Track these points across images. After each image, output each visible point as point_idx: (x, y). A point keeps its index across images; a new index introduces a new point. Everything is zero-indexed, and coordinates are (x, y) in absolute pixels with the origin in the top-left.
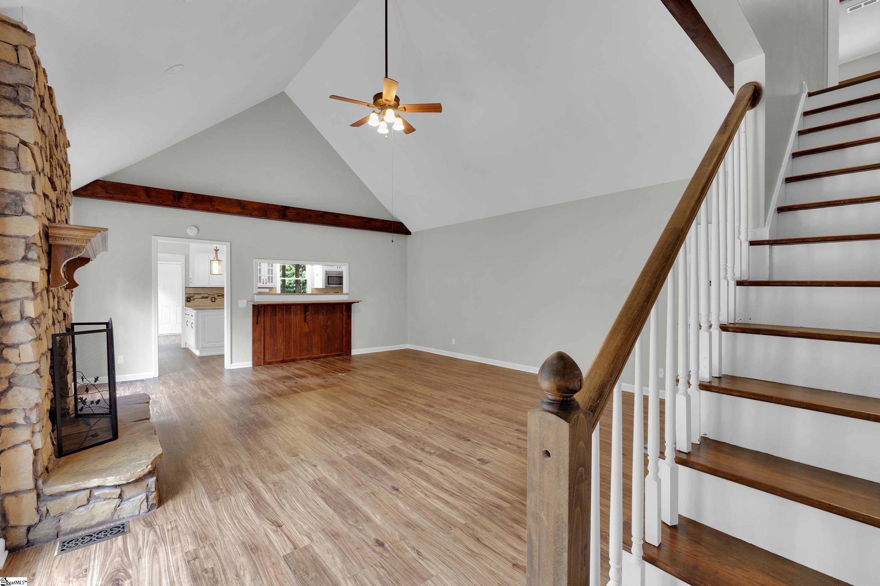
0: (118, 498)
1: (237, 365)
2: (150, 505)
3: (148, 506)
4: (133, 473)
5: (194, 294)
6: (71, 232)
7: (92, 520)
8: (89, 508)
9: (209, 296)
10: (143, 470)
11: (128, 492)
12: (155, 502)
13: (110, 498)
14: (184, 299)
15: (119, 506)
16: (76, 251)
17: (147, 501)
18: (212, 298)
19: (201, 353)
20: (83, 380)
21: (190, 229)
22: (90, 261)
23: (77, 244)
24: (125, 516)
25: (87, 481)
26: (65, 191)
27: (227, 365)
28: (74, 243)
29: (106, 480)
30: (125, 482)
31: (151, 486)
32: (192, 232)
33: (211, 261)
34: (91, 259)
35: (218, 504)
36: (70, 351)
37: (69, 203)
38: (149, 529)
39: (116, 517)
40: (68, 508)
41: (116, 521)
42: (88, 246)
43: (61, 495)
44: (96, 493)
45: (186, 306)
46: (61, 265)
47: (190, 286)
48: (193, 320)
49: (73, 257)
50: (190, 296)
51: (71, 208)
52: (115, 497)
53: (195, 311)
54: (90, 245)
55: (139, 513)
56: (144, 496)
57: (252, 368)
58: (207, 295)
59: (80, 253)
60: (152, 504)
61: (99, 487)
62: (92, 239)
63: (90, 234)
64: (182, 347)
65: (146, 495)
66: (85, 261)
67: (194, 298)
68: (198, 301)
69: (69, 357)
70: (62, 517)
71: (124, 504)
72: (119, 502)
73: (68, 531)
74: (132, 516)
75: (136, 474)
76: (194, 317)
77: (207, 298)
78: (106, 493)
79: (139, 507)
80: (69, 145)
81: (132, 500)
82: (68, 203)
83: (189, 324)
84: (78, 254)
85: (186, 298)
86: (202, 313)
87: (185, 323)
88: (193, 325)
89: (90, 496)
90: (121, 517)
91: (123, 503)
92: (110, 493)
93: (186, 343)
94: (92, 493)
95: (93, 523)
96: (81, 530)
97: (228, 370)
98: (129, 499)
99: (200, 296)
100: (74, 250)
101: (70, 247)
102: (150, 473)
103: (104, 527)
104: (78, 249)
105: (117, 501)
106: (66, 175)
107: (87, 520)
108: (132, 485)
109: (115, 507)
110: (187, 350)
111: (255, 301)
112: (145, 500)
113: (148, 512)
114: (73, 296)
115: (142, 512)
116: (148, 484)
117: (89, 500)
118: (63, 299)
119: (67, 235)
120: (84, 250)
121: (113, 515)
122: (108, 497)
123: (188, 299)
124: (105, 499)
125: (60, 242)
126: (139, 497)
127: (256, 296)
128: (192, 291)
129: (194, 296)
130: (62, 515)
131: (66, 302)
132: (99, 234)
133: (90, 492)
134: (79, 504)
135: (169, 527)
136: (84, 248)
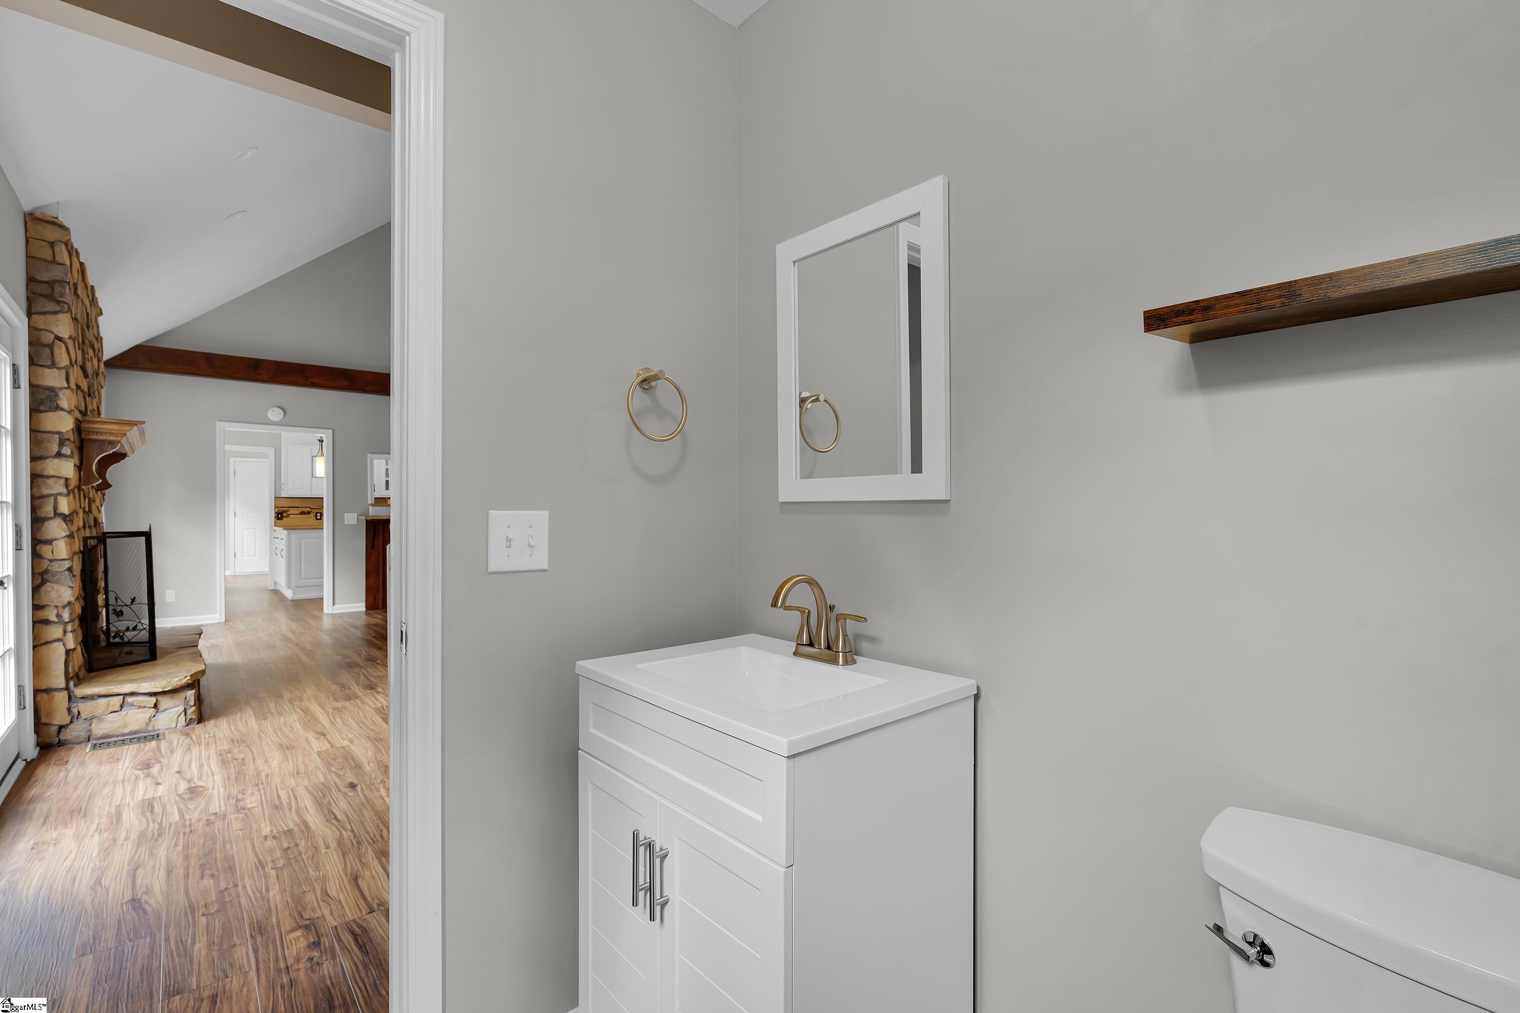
0: (153, 708)
1: (341, 609)
2: (188, 719)
3: (186, 720)
4: (170, 682)
5: (288, 507)
6: (105, 426)
7: (125, 728)
8: (121, 715)
9: (311, 510)
10: (181, 680)
11: (164, 702)
12: (194, 717)
13: (144, 707)
14: (273, 515)
15: (154, 717)
16: (110, 446)
17: (185, 715)
18: (317, 513)
19: (294, 594)
20: (116, 602)
21: (273, 411)
22: (127, 457)
23: (111, 438)
24: (160, 728)
25: (120, 686)
26: (97, 373)
27: (328, 608)
28: (108, 438)
29: (141, 686)
30: (160, 690)
31: (190, 699)
32: (275, 415)
33: (312, 457)
34: (128, 455)
35: (265, 723)
36: (101, 567)
37: (102, 386)
38: (185, 737)
39: (150, 728)
40: (100, 712)
41: (150, 731)
42: (124, 441)
43: (92, 697)
44: (130, 699)
45: (275, 526)
46: (94, 462)
47: (282, 496)
48: (282, 545)
49: (106, 452)
50: (281, 511)
51: (103, 391)
52: (150, 706)
53: (286, 532)
54: (126, 440)
55: (176, 727)
56: (181, 708)
57: (364, 612)
58: (309, 509)
59: (115, 448)
60: (191, 719)
61: (132, 694)
62: (128, 433)
63: (125, 428)
64: (269, 588)
65: (183, 708)
66: (120, 456)
67: (288, 513)
68: (294, 518)
69: (101, 575)
70: (94, 721)
71: (160, 715)
72: (155, 712)
73: (100, 736)
74: (168, 728)
75: (173, 683)
76: (284, 541)
77: (309, 513)
78: (139, 701)
79: (176, 720)
80: (102, 314)
81: (168, 711)
82: (100, 387)
83: (278, 551)
84: (112, 449)
85: (275, 513)
86: (295, 534)
87: (273, 552)
88: (284, 553)
89: (123, 703)
90: (156, 728)
91: (158, 714)
92: (144, 701)
93: (275, 582)
94: (125, 700)
95: (126, 731)
96: (113, 736)
97: (328, 614)
98: (165, 710)
99: (298, 511)
100: (108, 445)
101: (103, 441)
102: (189, 686)
103: (138, 735)
104: (112, 443)
105: (153, 711)
106: (98, 352)
107: (119, 727)
108: (168, 695)
109: (150, 717)
110: (276, 592)
111: (370, 515)
112: (183, 713)
113: (186, 726)
114: (105, 501)
115: (179, 726)
116: (186, 696)
117: (121, 707)
118: (94, 501)
119: (100, 429)
120: (119, 444)
121: (147, 725)
122: (142, 705)
123: (280, 515)
124: (140, 707)
125: (93, 437)
126: (177, 709)
127: (371, 508)
128: (285, 503)
129: (289, 510)
130: (93, 718)
131: (98, 507)
132: (135, 428)
133: (124, 698)
134: (111, 709)
135: (207, 736)
136: (119, 442)
